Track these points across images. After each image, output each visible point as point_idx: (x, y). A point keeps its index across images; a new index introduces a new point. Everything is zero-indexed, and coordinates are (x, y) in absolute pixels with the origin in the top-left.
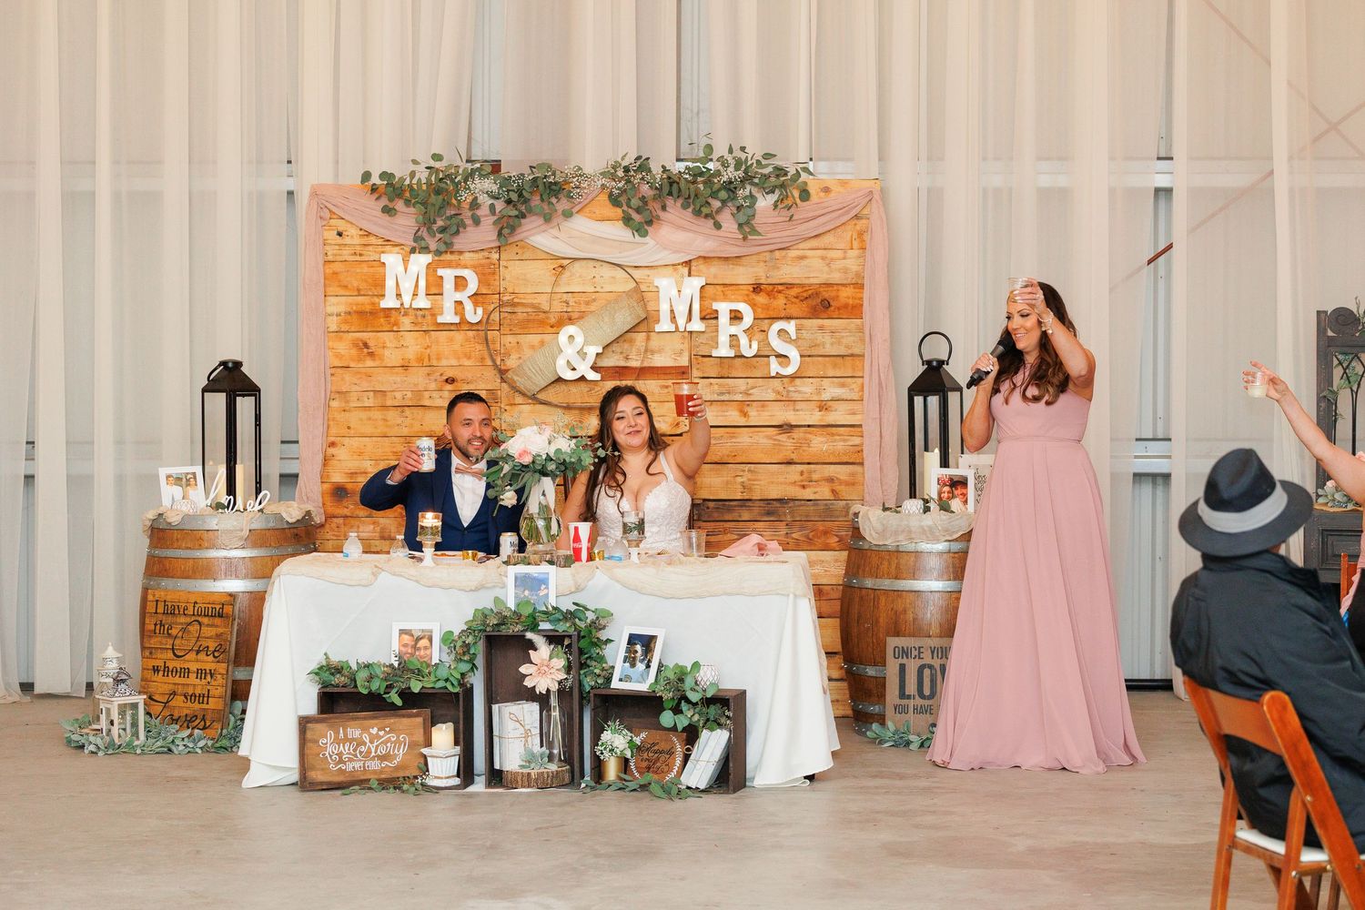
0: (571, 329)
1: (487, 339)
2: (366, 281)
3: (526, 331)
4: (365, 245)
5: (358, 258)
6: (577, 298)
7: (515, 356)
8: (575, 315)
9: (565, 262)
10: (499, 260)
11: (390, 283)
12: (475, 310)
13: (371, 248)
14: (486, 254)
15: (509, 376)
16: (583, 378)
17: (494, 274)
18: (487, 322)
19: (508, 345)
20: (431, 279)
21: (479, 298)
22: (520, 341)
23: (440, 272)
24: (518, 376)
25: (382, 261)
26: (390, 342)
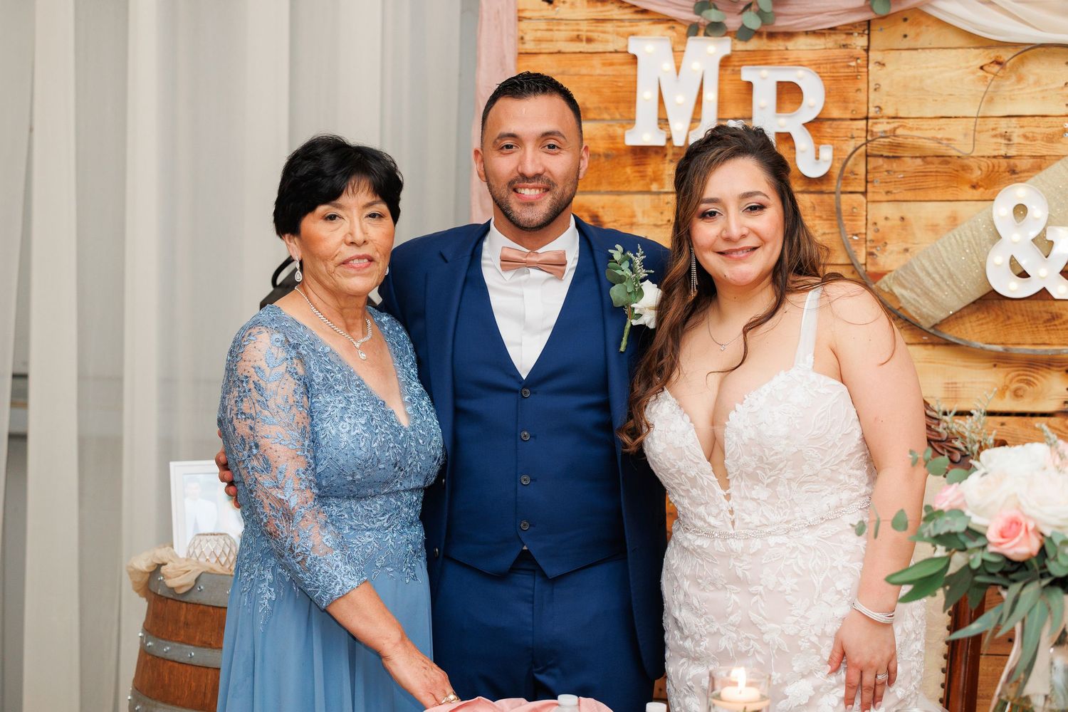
0: (1018, 192)
1: (839, 211)
2: (598, 92)
3: (921, 195)
4: (598, 21)
5: (583, 47)
6: (1031, 127)
7: (895, 246)
8: (1023, 164)
9: (1006, 55)
10: (867, 50)
11: (646, 97)
12: (817, 151)
13: (609, 27)
14: (841, 38)
15: (883, 286)
16: (1043, 294)
17: (855, 78)
18: (842, 177)
19: (881, 223)
20: (728, 88)
21: (827, 128)
22: (908, 216)
23: (747, 74)
24: (904, 287)
25: (631, 51)
26: (644, 213)
